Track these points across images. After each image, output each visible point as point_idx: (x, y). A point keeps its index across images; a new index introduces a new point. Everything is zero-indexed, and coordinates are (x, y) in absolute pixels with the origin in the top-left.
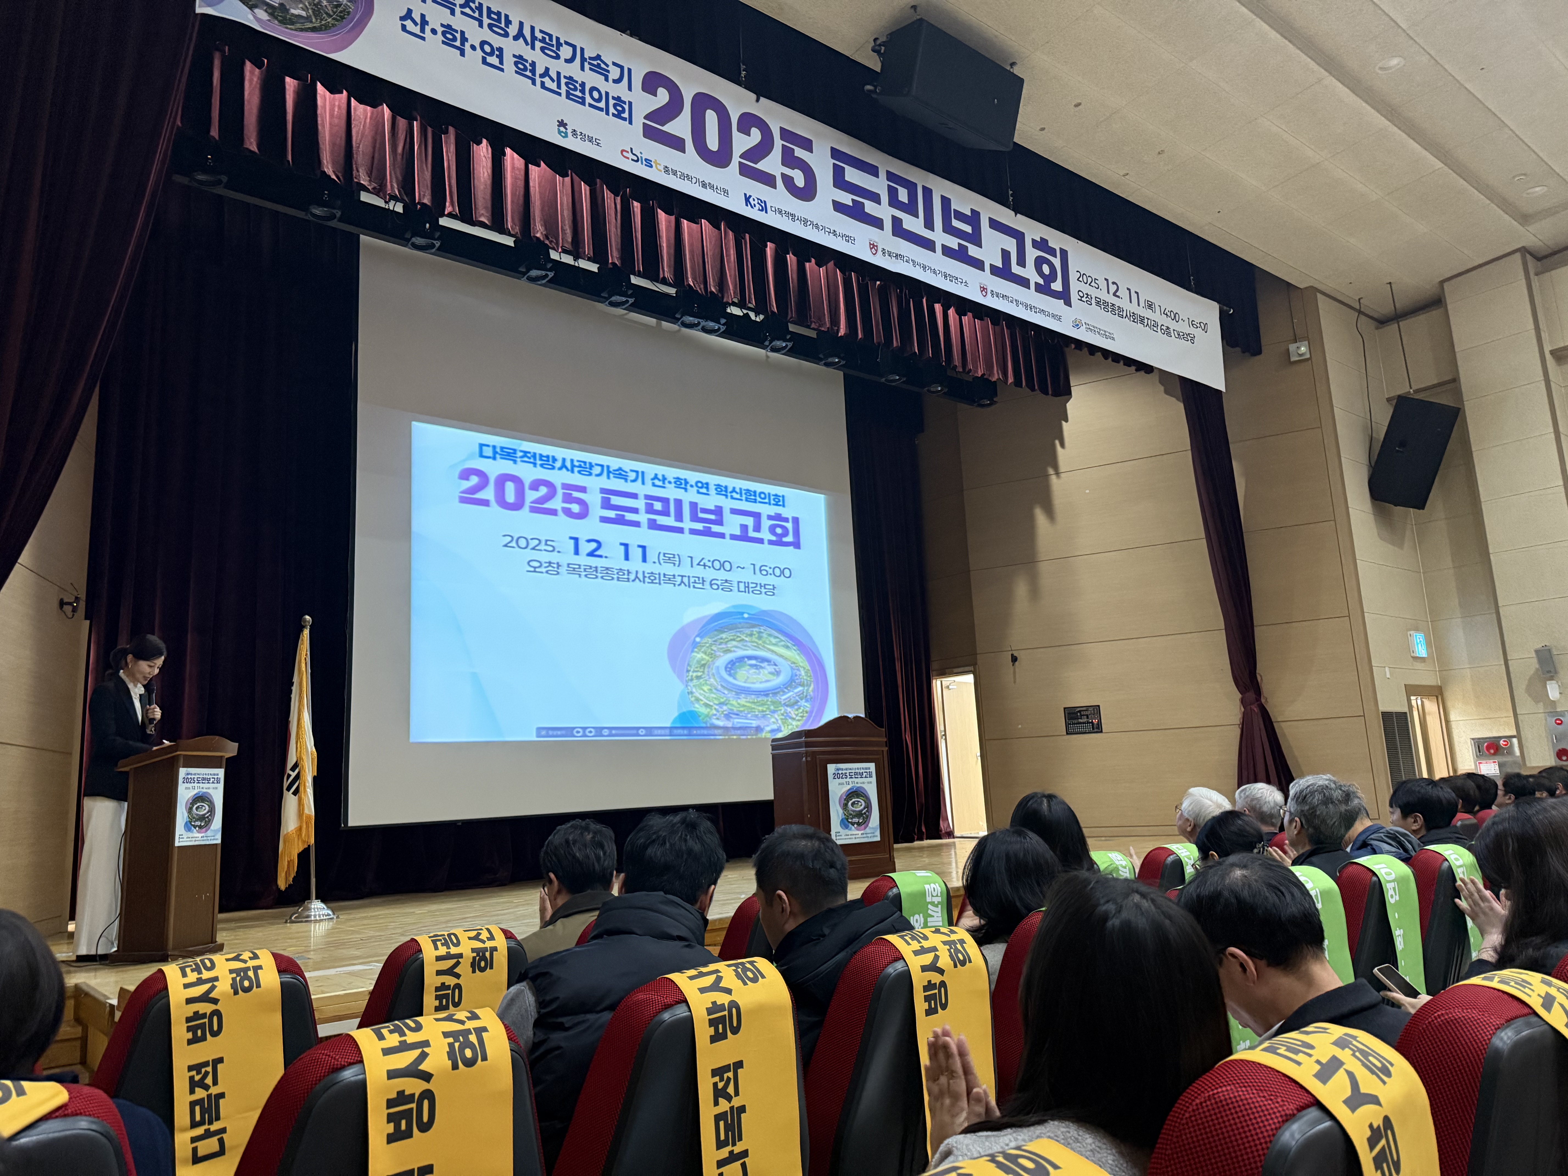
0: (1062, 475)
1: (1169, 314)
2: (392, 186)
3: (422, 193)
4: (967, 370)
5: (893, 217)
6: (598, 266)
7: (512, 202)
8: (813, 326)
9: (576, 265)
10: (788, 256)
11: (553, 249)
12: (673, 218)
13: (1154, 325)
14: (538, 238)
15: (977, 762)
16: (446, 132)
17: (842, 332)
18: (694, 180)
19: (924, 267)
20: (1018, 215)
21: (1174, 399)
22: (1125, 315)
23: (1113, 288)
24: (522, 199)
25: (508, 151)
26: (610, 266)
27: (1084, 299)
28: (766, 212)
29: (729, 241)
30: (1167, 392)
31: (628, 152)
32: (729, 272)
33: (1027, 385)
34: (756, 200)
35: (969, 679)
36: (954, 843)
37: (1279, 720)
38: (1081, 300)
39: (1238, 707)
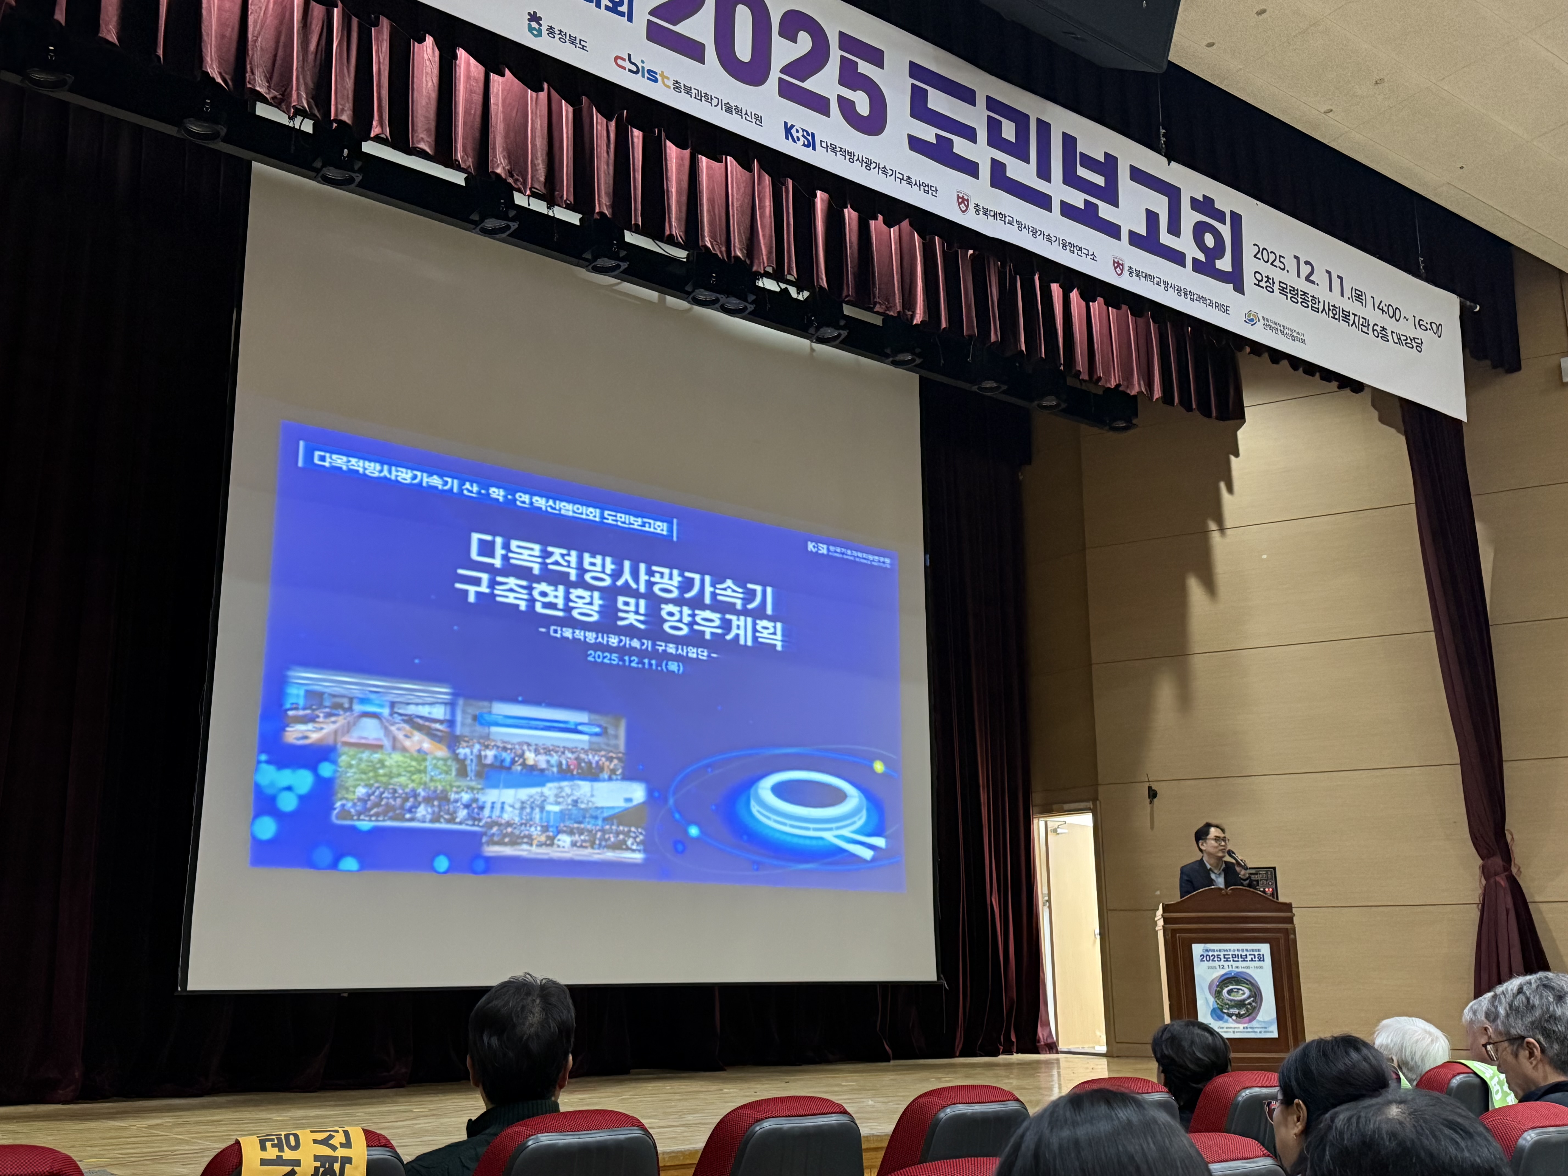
0: (1228, 532)
1: (1385, 309)
2: (299, 95)
3: (340, 107)
4: (1095, 377)
5: (993, 160)
6: (581, 216)
7: (465, 123)
8: (877, 308)
9: (551, 214)
10: (846, 211)
11: (519, 191)
12: (687, 153)
13: (1364, 325)
14: (498, 176)
15: (1095, 942)
16: (376, 24)
17: (918, 319)
18: (715, 102)
19: (1034, 233)
20: (1173, 163)
21: (1393, 431)
22: (1321, 310)
23: (1305, 270)
24: (478, 119)
25: (461, 53)
26: (596, 216)
27: (1263, 284)
28: (814, 149)
29: (764, 188)
30: (1382, 420)
31: (624, 60)
32: (763, 231)
33: (1181, 402)
34: (800, 131)
35: (1086, 820)
36: (1058, 1060)
37: (1538, 899)
38: (1258, 285)
39: (1477, 877)
